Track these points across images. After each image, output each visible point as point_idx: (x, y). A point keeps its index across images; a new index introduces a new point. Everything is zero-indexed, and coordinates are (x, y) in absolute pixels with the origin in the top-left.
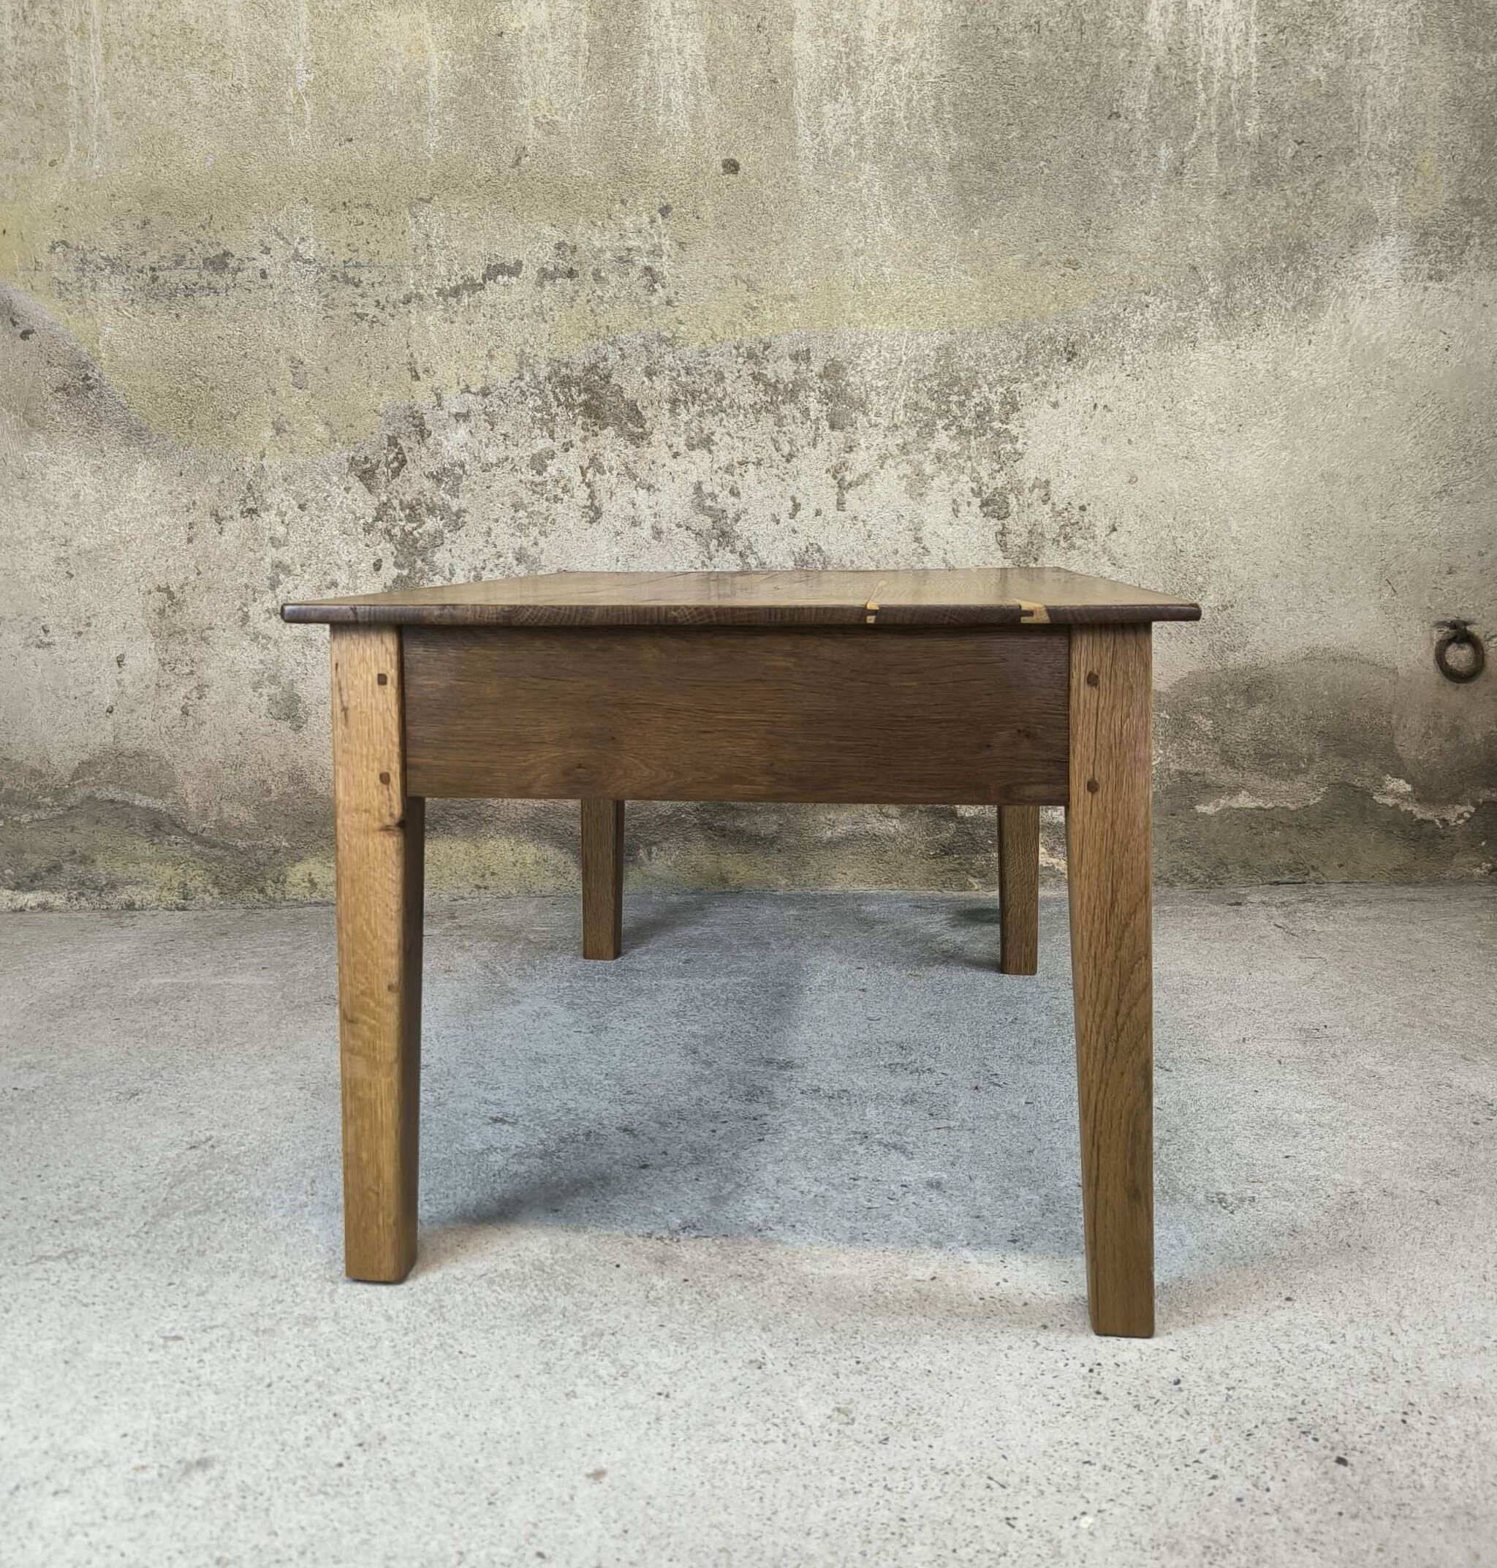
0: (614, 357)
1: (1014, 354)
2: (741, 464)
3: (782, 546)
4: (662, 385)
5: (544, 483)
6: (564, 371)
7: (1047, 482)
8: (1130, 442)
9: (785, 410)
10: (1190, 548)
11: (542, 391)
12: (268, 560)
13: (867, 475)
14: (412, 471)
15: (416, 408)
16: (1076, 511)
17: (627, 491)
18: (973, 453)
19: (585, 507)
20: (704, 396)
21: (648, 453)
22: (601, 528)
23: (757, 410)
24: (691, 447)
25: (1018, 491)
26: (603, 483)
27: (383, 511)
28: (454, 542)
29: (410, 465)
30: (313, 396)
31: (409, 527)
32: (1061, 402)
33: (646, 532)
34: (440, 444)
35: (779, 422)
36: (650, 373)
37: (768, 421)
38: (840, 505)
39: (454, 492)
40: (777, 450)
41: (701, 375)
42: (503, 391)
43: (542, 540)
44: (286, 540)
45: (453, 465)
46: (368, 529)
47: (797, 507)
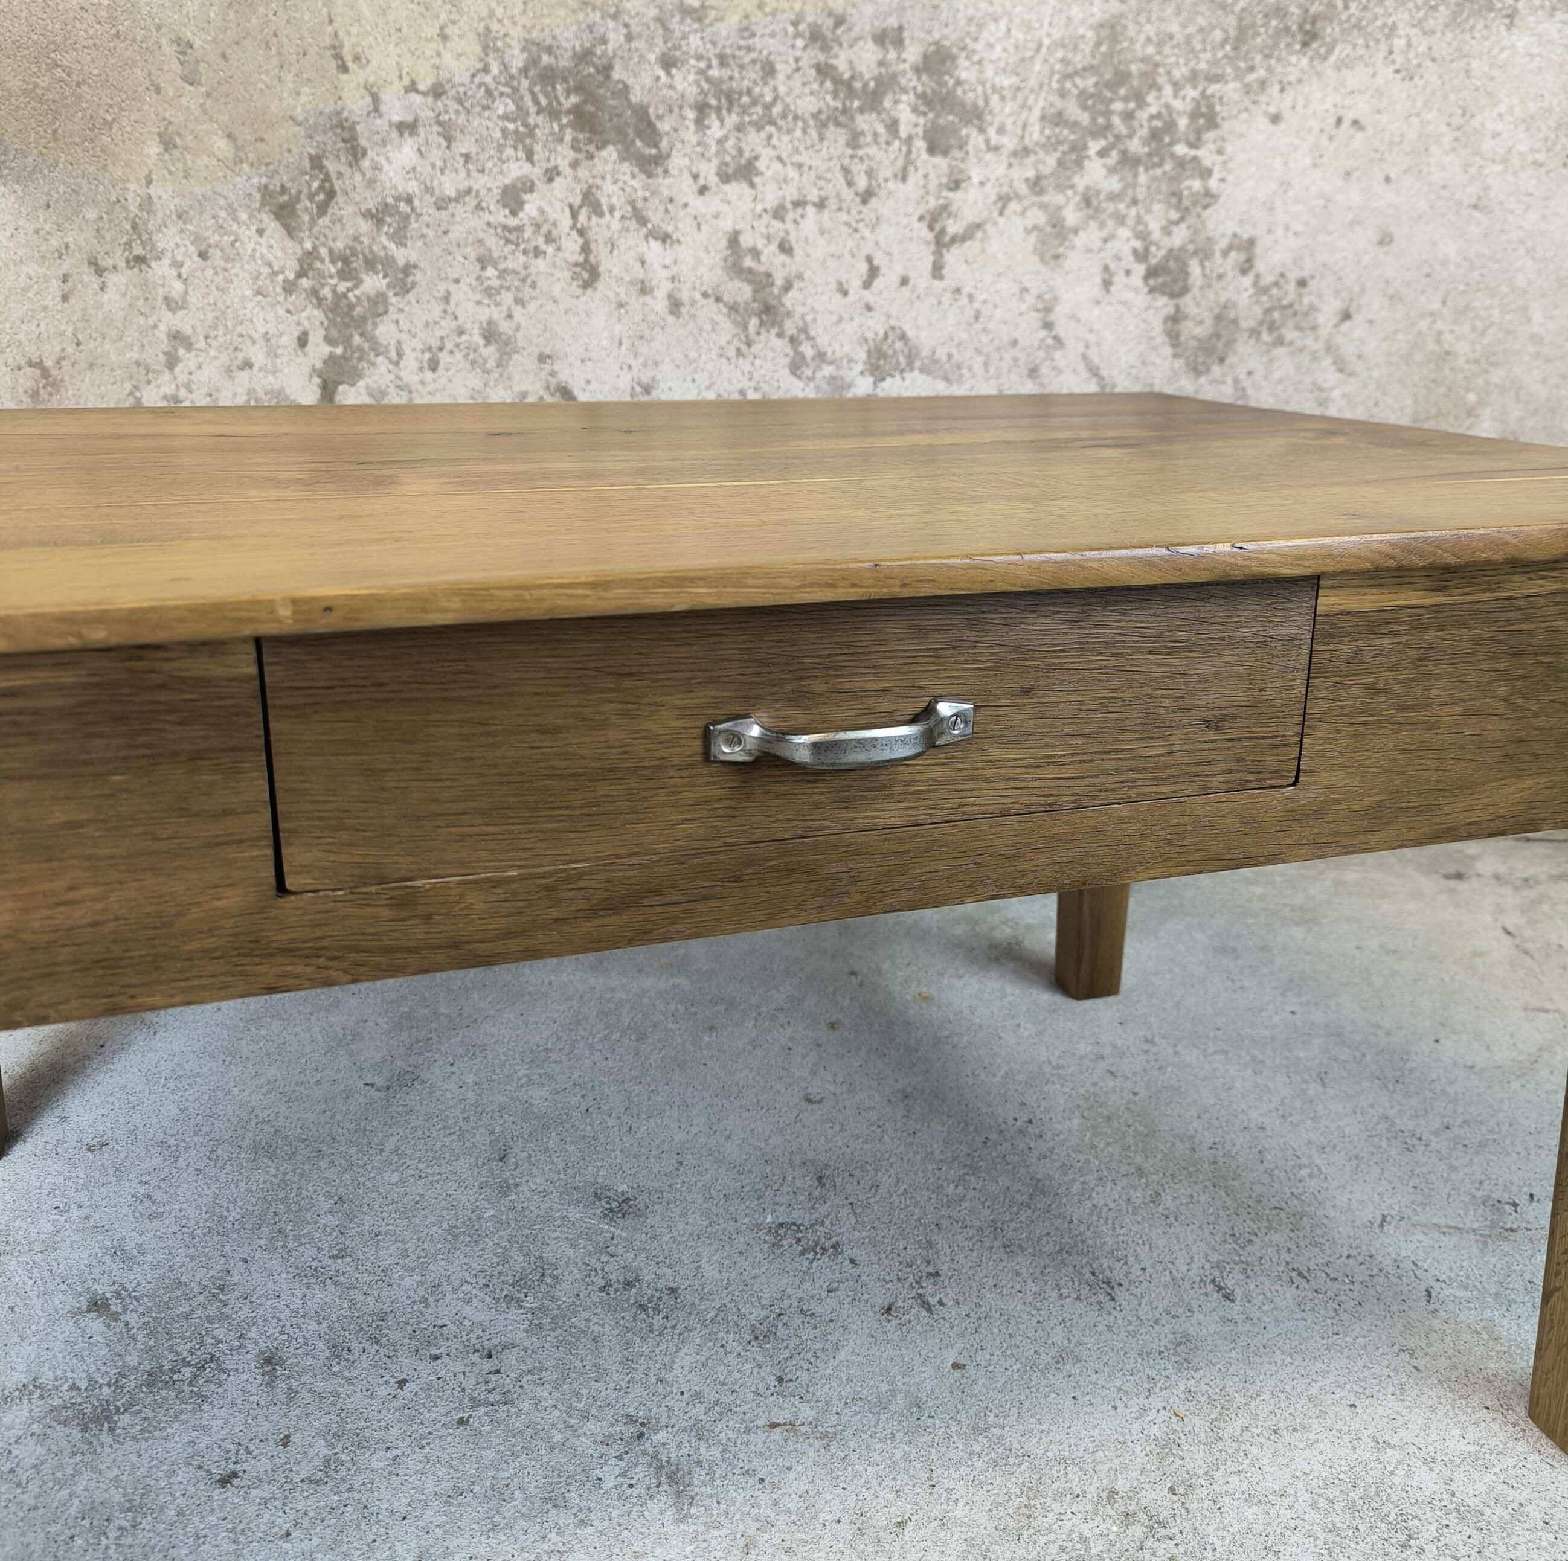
0: (616, 37)
1: (1218, 35)
2: (797, 204)
3: (850, 328)
4: (685, 82)
5: (519, 229)
6: (546, 59)
7: (1252, 242)
8: (1388, 179)
9: (866, 122)
10: (1463, 348)
11: (516, 90)
12: (163, 327)
13: (979, 226)
14: (342, 207)
15: (345, 114)
16: (1291, 287)
17: (634, 242)
18: (1141, 193)
19: (576, 265)
20: (745, 99)
21: (664, 185)
22: (598, 295)
23: (822, 121)
24: (725, 178)
25: (1204, 253)
26: (603, 228)
27: (307, 264)
28: (401, 310)
29: (340, 198)
30: (208, 95)
31: (342, 287)
32: (1287, 114)
33: (659, 304)
34: (377, 168)
35: (854, 140)
36: (668, 63)
37: (838, 137)
38: (937, 271)
39: (400, 237)
40: (850, 184)
41: (742, 67)
42: (461, 90)
43: (518, 311)
44: (184, 301)
45: (398, 199)
46: (289, 288)
47: (873, 272)
